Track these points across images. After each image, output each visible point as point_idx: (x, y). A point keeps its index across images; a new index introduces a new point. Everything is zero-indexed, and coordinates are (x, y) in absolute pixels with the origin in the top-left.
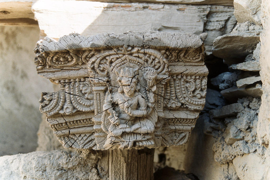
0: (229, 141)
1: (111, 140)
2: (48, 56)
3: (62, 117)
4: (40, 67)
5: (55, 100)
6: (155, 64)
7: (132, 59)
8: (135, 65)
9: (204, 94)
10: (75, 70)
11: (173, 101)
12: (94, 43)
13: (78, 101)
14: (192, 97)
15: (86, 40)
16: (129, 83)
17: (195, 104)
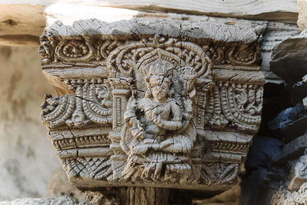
0: (294, 186)
1: (133, 160)
2: (57, 45)
3: (69, 131)
4: (45, 60)
5: (61, 106)
6: (195, 63)
7: (165, 54)
8: (169, 62)
9: (260, 108)
10: (90, 67)
11: (217, 117)
12: (117, 29)
13: (91, 108)
14: (243, 112)
15: (107, 26)
16: (160, 82)
17: (247, 122)
